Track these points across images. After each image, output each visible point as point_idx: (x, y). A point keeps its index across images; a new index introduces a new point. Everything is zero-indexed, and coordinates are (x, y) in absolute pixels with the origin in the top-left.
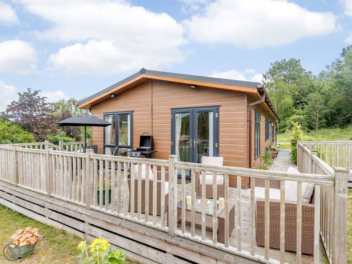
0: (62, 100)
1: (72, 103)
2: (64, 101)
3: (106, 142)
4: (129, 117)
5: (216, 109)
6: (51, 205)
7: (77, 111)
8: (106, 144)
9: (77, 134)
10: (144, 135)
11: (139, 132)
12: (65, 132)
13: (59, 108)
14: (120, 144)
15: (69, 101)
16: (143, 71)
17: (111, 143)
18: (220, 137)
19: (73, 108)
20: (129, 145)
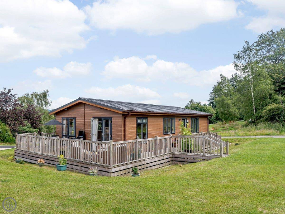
0: (27, 94)
1: (34, 96)
2: (28, 95)
3: (63, 133)
4: (74, 120)
5: (111, 119)
6: (44, 157)
7: (39, 104)
8: (63, 134)
9: (39, 125)
10: (80, 130)
11: (78, 129)
12: (30, 124)
13: (24, 102)
14: (70, 135)
15: (32, 95)
16: (80, 99)
17: (66, 134)
18: (113, 132)
19: (36, 101)
20: (74, 135)
